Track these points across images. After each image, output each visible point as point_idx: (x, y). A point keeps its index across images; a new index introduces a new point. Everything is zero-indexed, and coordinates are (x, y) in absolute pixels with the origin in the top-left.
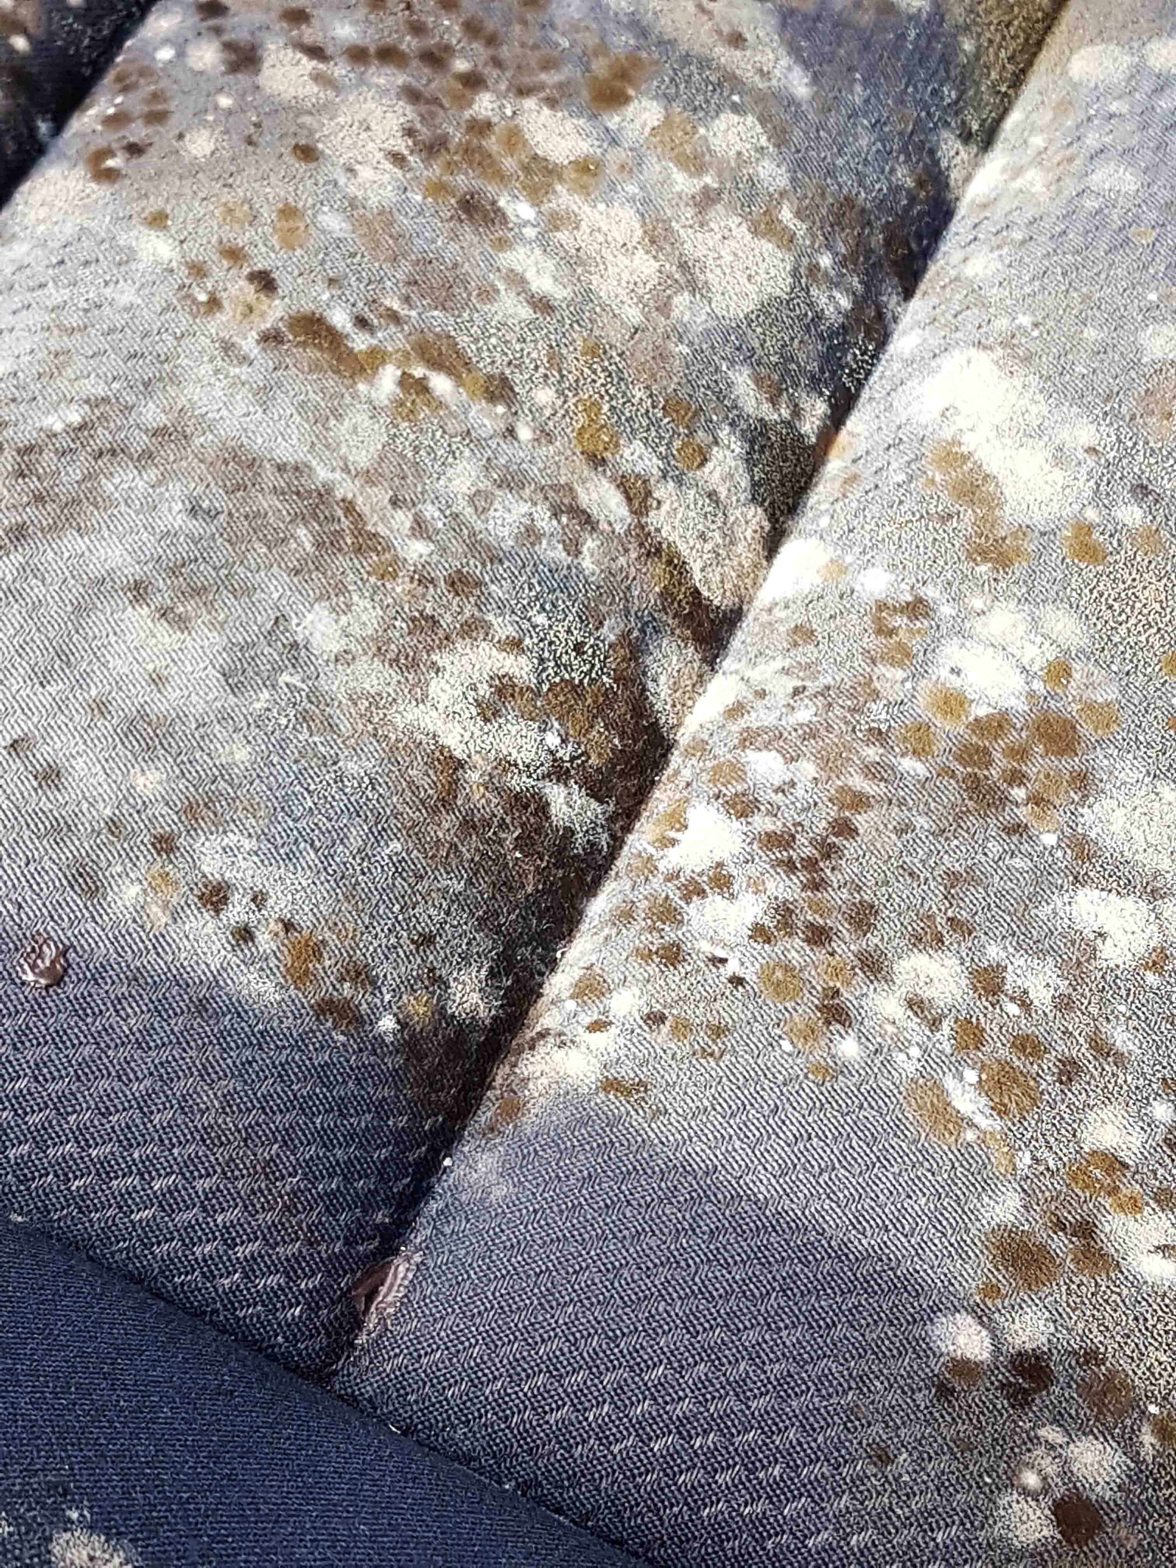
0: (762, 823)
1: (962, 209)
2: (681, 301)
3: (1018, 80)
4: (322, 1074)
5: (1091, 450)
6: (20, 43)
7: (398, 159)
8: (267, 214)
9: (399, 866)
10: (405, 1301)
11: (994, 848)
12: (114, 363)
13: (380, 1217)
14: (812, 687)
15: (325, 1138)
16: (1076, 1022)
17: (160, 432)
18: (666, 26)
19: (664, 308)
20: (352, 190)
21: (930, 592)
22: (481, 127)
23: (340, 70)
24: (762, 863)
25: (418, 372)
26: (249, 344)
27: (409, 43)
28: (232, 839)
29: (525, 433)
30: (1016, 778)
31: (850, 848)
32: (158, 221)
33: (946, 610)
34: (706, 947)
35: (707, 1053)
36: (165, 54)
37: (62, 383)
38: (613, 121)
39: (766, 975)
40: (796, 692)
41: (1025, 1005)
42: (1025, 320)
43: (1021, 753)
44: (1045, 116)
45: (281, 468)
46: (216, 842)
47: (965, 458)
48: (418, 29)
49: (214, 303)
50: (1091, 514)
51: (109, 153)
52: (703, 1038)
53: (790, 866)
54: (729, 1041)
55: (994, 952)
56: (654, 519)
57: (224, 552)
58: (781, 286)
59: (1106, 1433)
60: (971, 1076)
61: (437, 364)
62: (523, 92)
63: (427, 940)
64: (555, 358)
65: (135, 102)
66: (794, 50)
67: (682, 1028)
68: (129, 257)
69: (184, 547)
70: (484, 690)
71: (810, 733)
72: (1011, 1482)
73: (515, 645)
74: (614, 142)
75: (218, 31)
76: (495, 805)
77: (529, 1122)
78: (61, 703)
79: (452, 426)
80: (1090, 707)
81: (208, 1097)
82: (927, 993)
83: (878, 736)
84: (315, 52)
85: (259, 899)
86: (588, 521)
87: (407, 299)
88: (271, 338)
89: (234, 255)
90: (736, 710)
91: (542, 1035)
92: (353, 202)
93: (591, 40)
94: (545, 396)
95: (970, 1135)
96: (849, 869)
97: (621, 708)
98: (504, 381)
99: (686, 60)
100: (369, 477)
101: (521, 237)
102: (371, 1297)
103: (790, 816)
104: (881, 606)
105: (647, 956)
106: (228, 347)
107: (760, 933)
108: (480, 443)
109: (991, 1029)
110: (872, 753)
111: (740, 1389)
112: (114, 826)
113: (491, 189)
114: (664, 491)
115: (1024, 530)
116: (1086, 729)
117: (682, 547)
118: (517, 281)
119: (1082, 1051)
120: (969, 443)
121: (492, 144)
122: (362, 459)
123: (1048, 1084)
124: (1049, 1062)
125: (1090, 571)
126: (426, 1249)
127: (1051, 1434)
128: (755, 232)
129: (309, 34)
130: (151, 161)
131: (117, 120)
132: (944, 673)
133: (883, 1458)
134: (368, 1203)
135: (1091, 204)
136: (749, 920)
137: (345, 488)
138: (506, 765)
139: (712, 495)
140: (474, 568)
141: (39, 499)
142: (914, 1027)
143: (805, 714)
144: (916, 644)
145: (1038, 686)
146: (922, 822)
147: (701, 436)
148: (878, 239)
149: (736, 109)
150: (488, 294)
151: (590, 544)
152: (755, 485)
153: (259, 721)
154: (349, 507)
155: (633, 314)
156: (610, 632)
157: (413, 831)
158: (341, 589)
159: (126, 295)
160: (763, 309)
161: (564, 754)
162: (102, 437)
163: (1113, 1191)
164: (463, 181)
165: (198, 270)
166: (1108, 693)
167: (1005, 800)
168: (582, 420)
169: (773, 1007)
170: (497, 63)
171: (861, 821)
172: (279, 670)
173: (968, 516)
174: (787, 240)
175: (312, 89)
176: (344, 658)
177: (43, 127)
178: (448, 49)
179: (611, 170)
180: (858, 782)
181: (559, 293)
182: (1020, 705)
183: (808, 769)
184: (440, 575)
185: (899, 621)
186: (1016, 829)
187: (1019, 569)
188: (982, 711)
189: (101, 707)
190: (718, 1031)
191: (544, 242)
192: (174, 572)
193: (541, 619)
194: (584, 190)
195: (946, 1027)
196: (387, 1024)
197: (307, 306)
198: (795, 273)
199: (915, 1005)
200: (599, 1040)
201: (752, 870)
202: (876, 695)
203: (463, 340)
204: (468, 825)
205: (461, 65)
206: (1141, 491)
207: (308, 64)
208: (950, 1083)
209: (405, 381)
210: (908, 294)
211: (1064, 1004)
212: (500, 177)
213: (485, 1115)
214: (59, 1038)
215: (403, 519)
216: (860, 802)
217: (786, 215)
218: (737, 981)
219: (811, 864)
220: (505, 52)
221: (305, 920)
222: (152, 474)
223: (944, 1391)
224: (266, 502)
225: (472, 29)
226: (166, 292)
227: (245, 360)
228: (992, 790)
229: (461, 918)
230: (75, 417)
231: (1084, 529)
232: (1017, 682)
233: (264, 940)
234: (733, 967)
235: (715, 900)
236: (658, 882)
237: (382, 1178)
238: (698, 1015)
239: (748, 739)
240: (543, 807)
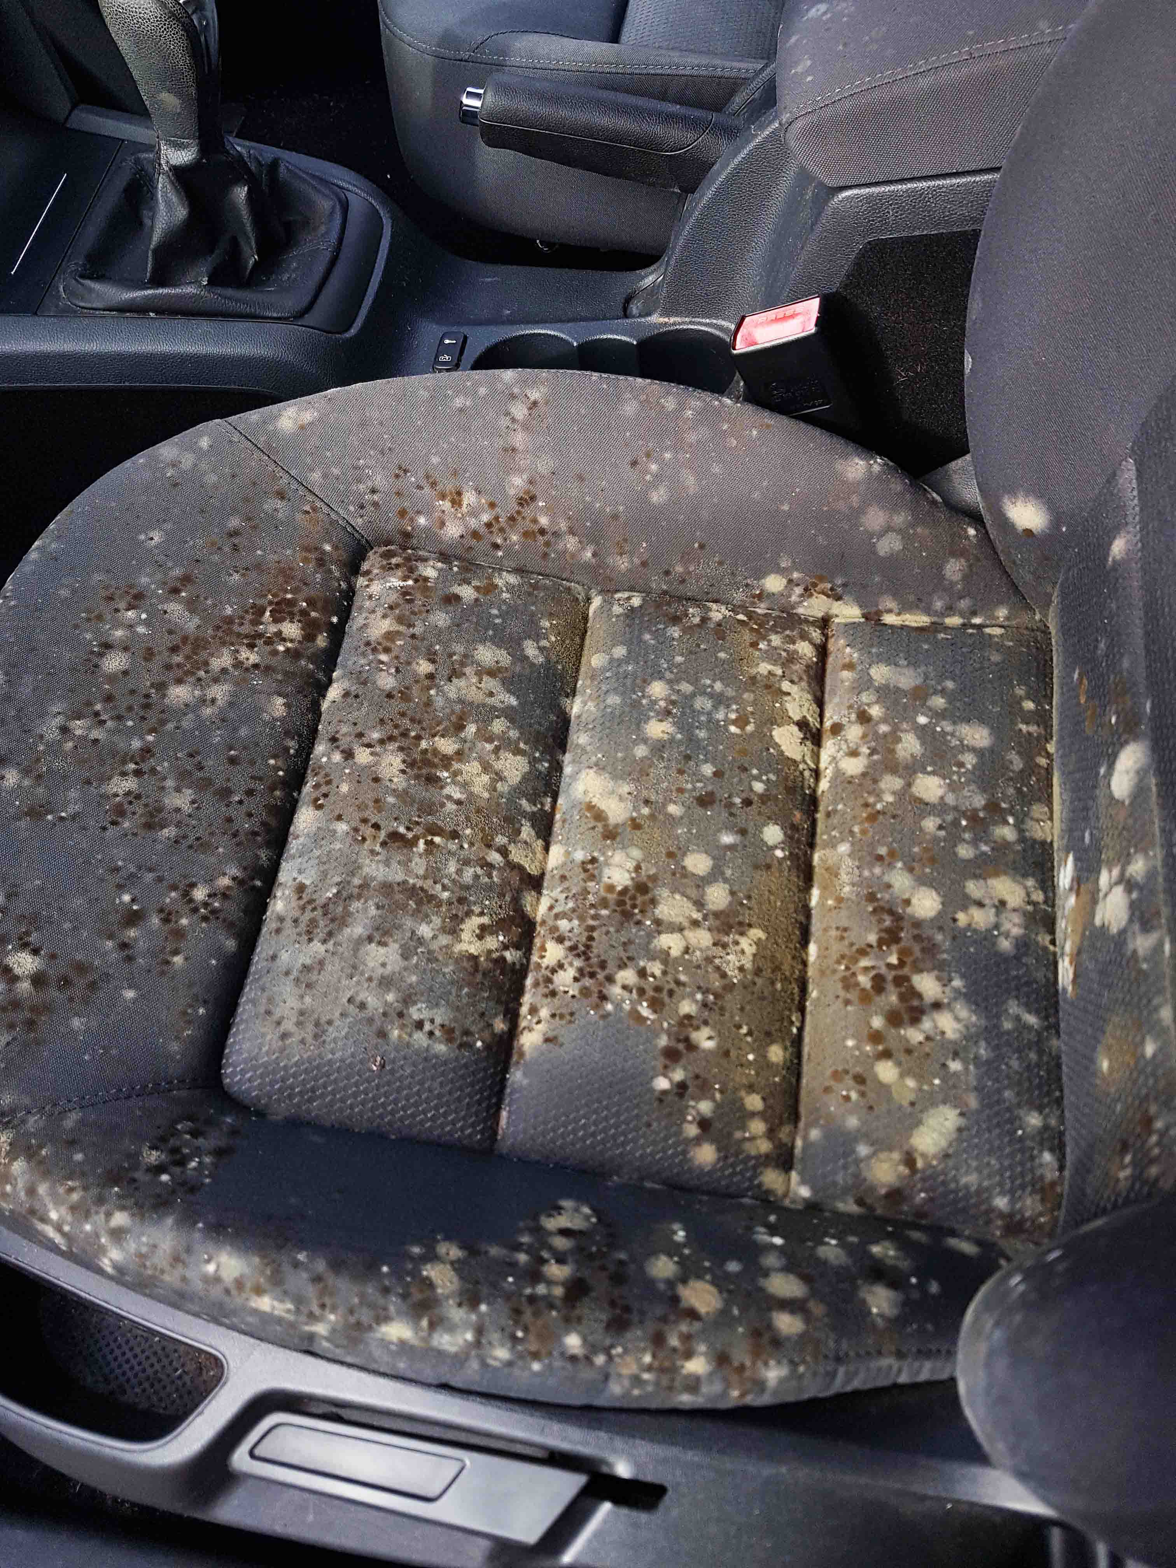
0: (568, 944)
1: (572, 721)
2: (499, 785)
3: (577, 672)
4: (466, 1066)
5: (629, 793)
6: (281, 773)
7: (403, 772)
8: (371, 804)
9: (468, 995)
10: (508, 1123)
11: (634, 930)
12: (341, 869)
13: (494, 1101)
14: (570, 895)
15: (472, 1085)
16: (670, 978)
17: (360, 886)
18: (469, 698)
19: (495, 790)
20: (393, 787)
21: (596, 854)
22: (425, 751)
23: (378, 749)
24: (570, 958)
25: (429, 838)
26: (378, 848)
27: (396, 732)
28: (419, 1005)
29: (466, 846)
30: (634, 906)
31: (594, 944)
32: (339, 818)
33: (602, 859)
34: (562, 988)
35: (570, 1022)
36: (324, 759)
37: (328, 881)
38: (463, 735)
39: (581, 992)
40: (566, 897)
41: (654, 977)
42: (600, 756)
43: (633, 898)
44: (588, 681)
45: (399, 884)
46: (415, 1008)
47: (594, 806)
48: (396, 726)
49: (364, 839)
50: (634, 814)
51: (317, 799)
52: (568, 1017)
53: (578, 956)
54: (576, 1016)
55: (642, 964)
56: (510, 857)
57: (391, 917)
58: (527, 768)
60: (644, 1004)
61: (434, 835)
62: (434, 736)
63: (482, 1015)
64: (468, 819)
65: (319, 778)
66: (509, 691)
67: (562, 1016)
68: (335, 831)
69: (379, 921)
70: (477, 931)
71: (574, 910)
73: (482, 914)
74: (465, 742)
75: (338, 747)
76: (491, 965)
77: (527, 1057)
78: (358, 983)
79: (444, 851)
80: (649, 877)
81: (436, 1085)
82: (627, 982)
83: (592, 906)
84: (369, 746)
85: (432, 1021)
86: (491, 866)
87: (419, 817)
88: (384, 844)
89: (365, 821)
90: (551, 908)
91: (524, 1029)
92: (394, 790)
93: (448, 710)
94: (468, 831)
96: (595, 951)
97: (518, 920)
98: (455, 831)
99: (478, 706)
100: (425, 877)
101: (447, 784)
102: (498, 1125)
103: (575, 939)
104: (583, 863)
105: (546, 996)
106: (373, 852)
107: (576, 979)
108: (454, 854)
109: (647, 987)
110: (592, 912)
112: (385, 1014)
113: (433, 771)
114: (511, 847)
115: (617, 826)
116: (650, 885)
117: (521, 862)
118: (449, 797)
119: (672, 986)
120: (595, 801)
121: (429, 756)
122: (421, 872)
123: (666, 999)
125: (638, 833)
126: (510, 1105)
127: (692, 1103)
128: (514, 754)
129: (365, 740)
130: (332, 798)
131: (317, 786)
132: (606, 879)
133: (649, 1125)
134: (489, 1098)
135: (609, 710)
136: (572, 976)
137: (419, 883)
138: (490, 952)
139: (525, 842)
140: (464, 894)
141: (333, 920)
142: (625, 994)
143: (571, 905)
144: (596, 872)
145: (634, 875)
146: (612, 929)
147: (517, 825)
148: (550, 741)
149: (498, 717)
150: (443, 805)
151: (495, 873)
152: (537, 833)
153: (416, 966)
154: (422, 889)
155: (486, 795)
156: (508, 898)
157: (469, 985)
158: (427, 916)
159: (338, 846)
160: (524, 778)
161: (506, 941)
162: (345, 894)
164: (424, 771)
165: (356, 830)
166: (652, 871)
167: (634, 914)
168: (481, 835)
169: (586, 1002)
170: (423, 729)
171: (595, 934)
172: (416, 948)
173: (600, 825)
174: (522, 753)
175: (371, 758)
176: (435, 937)
177: (295, 796)
178: (408, 730)
179: (466, 751)
180: (591, 922)
181: (463, 797)
182: (629, 883)
183: (576, 922)
184: (454, 900)
185: (589, 866)
186: (638, 923)
187: (618, 839)
188: (619, 888)
189: (370, 979)
190: (572, 1014)
191: (454, 782)
192: (378, 929)
193: (487, 903)
194: (460, 761)
195: (634, 991)
196: (479, 1044)
197: (391, 829)
198: (529, 762)
199: (624, 987)
200: (539, 1026)
201: (569, 960)
202: (589, 893)
203: (439, 823)
204: (485, 974)
205: (413, 734)
206: (647, 802)
207: (368, 750)
208: (639, 1008)
209: (427, 843)
210: (565, 753)
211: (664, 973)
212: (435, 766)
213: (515, 1059)
214: (389, 1083)
215: (439, 887)
216: (592, 929)
217: (522, 745)
218: (573, 997)
219: (584, 953)
220: (424, 725)
221: (447, 1023)
222: (362, 901)
224: (399, 897)
225: (413, 720)
226: (349, 840)
227: (378, 854)
228: (628, 912)
229: (491, 1004)
230: (335, 891)
231: (633, 820)
232: (627, 875)
233: (438, 1033)
234: (571, 993)
235: (561, 972)
236: (543, 971)
237: (491, 1090)
238: (564, 1011)
239: (557, 917)
240: (504, 959)
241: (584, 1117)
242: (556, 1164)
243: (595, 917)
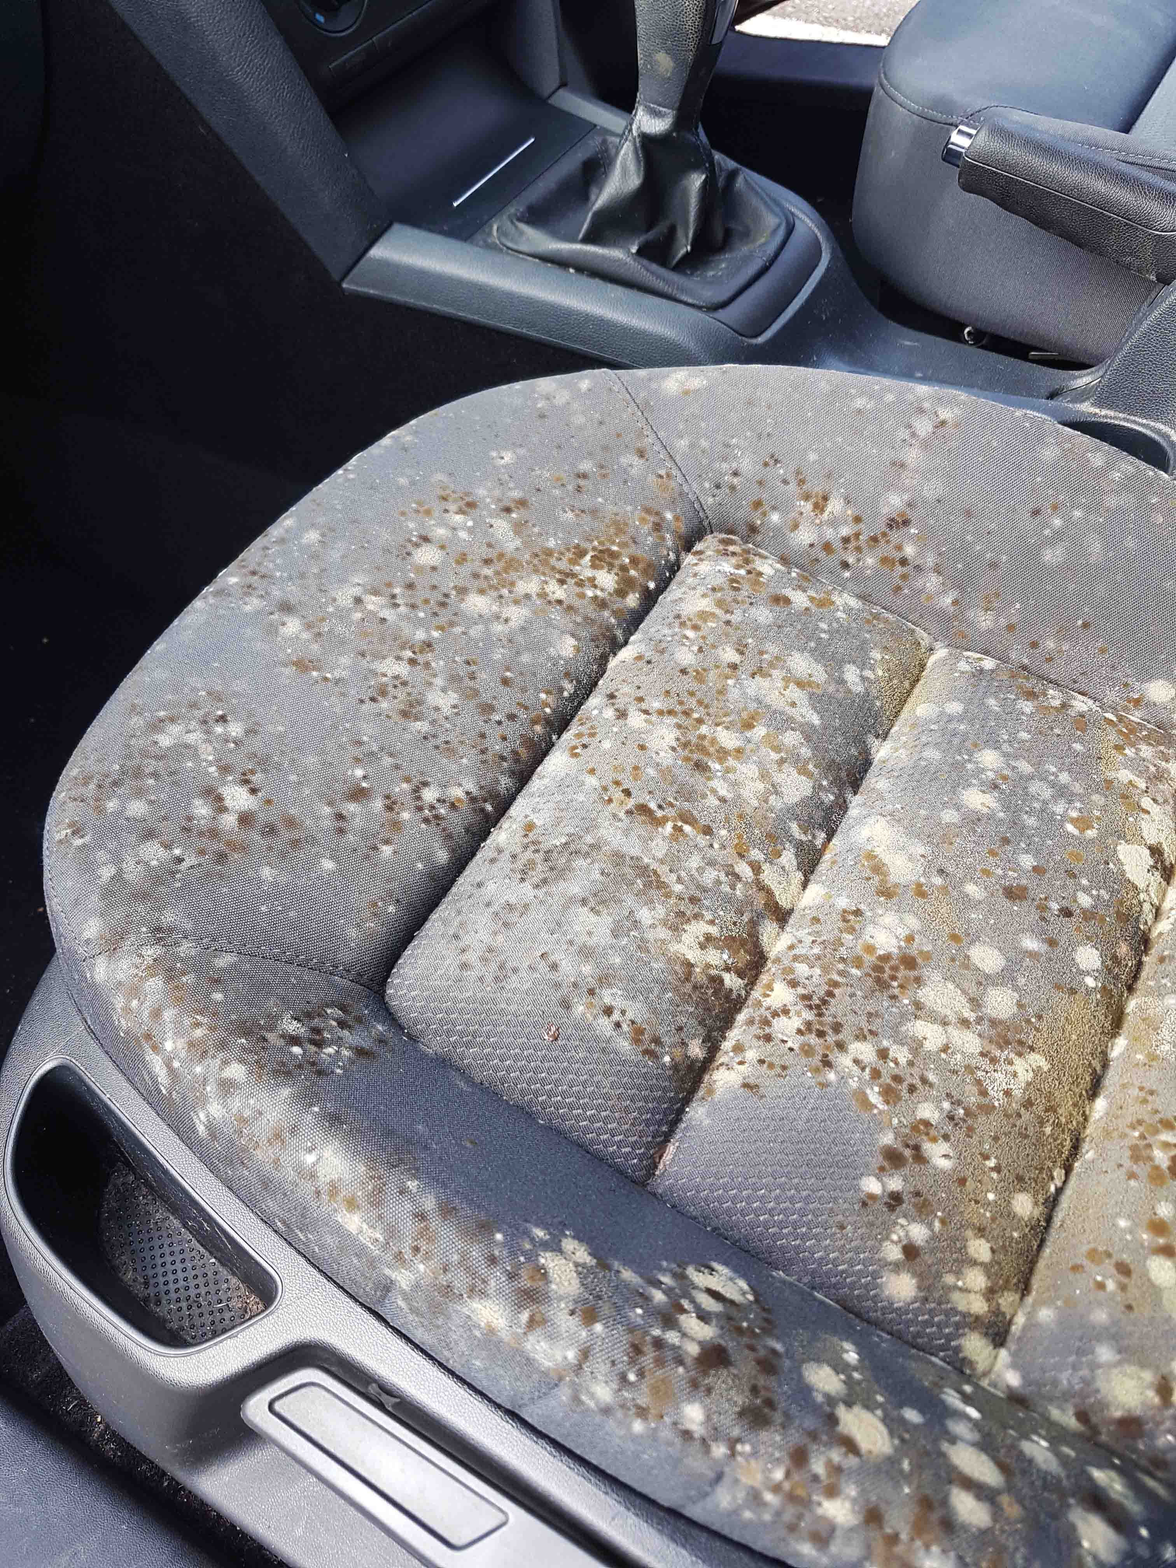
0: (801, 991)
1: (875, 762)
2: (772, 798)
3: (897, 714)
4: (645, 1076)
5: (923, 856)
6: (548, 710)
7: (673, 749)
8: (629, 769)
9: (671, 1001)
10: (673, 1160)
11: (885, 1004)
12: (576, 821)
13: (664, 1128)
14: (819, 940)
15: (646, 1099)
16: (915, 1071)
17: (591, 846)
18: (768, 700)
19: (766, 801)
20: (658, 760)
21: (862, 907)
22: (703, 737)
23: (654, 718)
24: (800, 1007)
25: (680, 824)
26: (622, 815)
27: (678, 708)
28: (615, 990)
29: (716, 846)
30: (894, 978)
31: (833, 1001)
32: (592, 771)
33: (869, 914)
34: (780, 1036)
35: (779, 1076)
36: (595, 712)
37: (559, 829)
38: (748, 734)
39: (802, 1047)
40: (813, 942)
41: (897, 1063)
42: (899, 806)
43: (895, 968)
44: (906, 730)
45: (632, 858)
46: (609, 991)
47: (876, 857)
48: (681, 703)
49: (610, 801)
50: (922, 880)
51: (575, 747)
52: (779, 1070)
53: (810, 1007)
54: (788, 1072)
55: (885, 1043)
56: (762, 877)
57: (612, 888)
58: (808, 792)
59: (922, 1221)
60: (876, 1089)
61: (686, 822)
62: (717, 725)
63: (680, 1029)
64: (727, 820)
65: (584, 729)
66: (814, 708)
67: (771, 1066)
68: (583, 784)
69: (599, 886)
70: (702, 939)
71: (818, 958)
72: (887, 1238)
73: (712, 922)
74: (749, 742)
75: (613, 704)
76: (705, 980)
77: (717, 1096)
78: (558, 942)
79: (691, 843)
80: (921, 952)
81: (606, 1083)
82: (861, 1057)
83: (843, 960)
84: (646, 712)
85: (623, 1012)
86: (738, 877)
87: (676, 799)
88: (629, 812)
89: (617, 783)
90: (791, 947)
91: (722, 1064)
92: (658, 765)
93: (742, 706)
94: (724, 832)
95: (875, 1111)
96: (832, 1010)
97: (749, 946)
98: (709, 827)
99: (775, 712)
100: (662, 862)
101: (716, 776)
102: (661, 1157)
103: (811, 989)
104: (845, 911)
105: (759, 1038)
106: (615, 816)
107: (799, 1032)
108: (701, 850)
109: (884, 1072)
110: (841, 966)
111: (791, 1199)
112: (575, 985)
113: (706, 759)
114: (766, 867)
115: (897, 885)
116: (919, 961)
117: (773, 887)
118: (714, 791)
119: (917, 1082)
120: (878, 851)
121: (706, 743)
122: (660, 855)
123: (904, 1094)
124: (905, 1085)
125: (921, 901)
126: (681, 1140)
127: (902, 1221)
128: (799, 773)
129: (644, 706)
130: (589, 750)
131: (579, 735)
132: (868, 937)
133: (842, 1227)
134: (660, 1123)
135: (923, 763)
136: (796, 1026)
137: (654, 866)
138: (708, 966)
139: (783, 868)
140: (698, 894)
141: (552, 869)
142: (856, 1069)
143: (816, 950)
144: (857, 927)
145: (902, 944)
146: (859, 993)
147: (779, 847)
148: (843, 774)
149: (792, 729)
150: (704, 796)
151: (739, 886)
152: (798, 864)
153: (623, 948)
154: (655, 872)
155: (755, 803)
156: (746, 918)
157: (676, 990)
158: (652, 902)
159: (581, 798)
160: (802, 800)
161: (730, 962)
162: (572, 847)
163: (927, 1134)
164: (695, 756)
165: (605, 789)
166: (927, 948)
167: (889, 986)
168: (737, 841)
169: (804, 1060)
170: (708, 714)
171: (837, 991)
172: (630, 930)
173: (877, 878)
174: (810, 775)
175: (644, 724)
176: (653, 926)
177: (554, 737)
178: (691, 709)
179: (748, 751)
180: (836, 977)
181: (729, 796)
182: (896, 951)
183: (817, 971)
184: (686, 896)
185: (852, 917)
186: (893, 997)
187: (895, 900)
188: (881, 952)
189: (571, 943)
190: (784, 1068)
191: (724, 778)
192: (595, 895)
193: (721, 913)
194: (737, 758)
195: (867, 1070)
196: (667, 1059)
197: (641, 801)
198: (813, 787)
199: (856, 1061)
200: (741, 1068)
201: (797, 1008)
202: (842, 945)
203: (695, 813)
204: (695, 987)
205: (696, 715)
206: (941, 872)
207: (644, 716)
208: (868, 1091)
209: (675, 827)
210: (855, 793)
211: (911, 1064)
212: (708, 754)
213: (701, 1093)
214: (556, 1060)
215: (674, 877)
216: (836, 984)
217: (810, 767)
218: (791, 1049)
219: (818, 1007)
220: (711, 711)
221: (639, 1020)
222: (589, 861)
223: (864, 1204)
224: (627, 870)
225: (700, 703)
226: (595, 796)
227: (620, 820)
228: (885, 982)
229: (693, 1022)
230: (563, 841)
231: (919, 885)
232: (894, 941)
233: (625, 1027)
234: (790, 1044)
235: (783, 1018)
236: (762, 1010)
237: (665, 1115)
238: (777, 1061)
239: (796, 958)
240: (722, 981)
241: (766, 1186)
242: (715, 1229)
243: (841, 973)
